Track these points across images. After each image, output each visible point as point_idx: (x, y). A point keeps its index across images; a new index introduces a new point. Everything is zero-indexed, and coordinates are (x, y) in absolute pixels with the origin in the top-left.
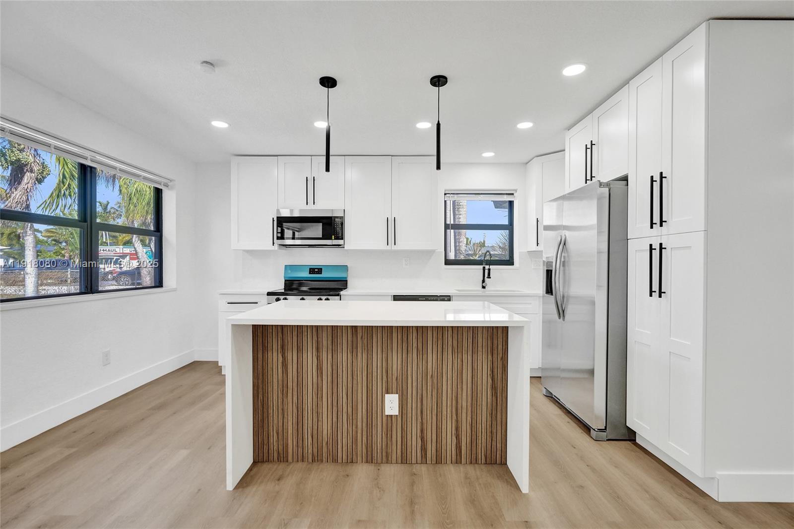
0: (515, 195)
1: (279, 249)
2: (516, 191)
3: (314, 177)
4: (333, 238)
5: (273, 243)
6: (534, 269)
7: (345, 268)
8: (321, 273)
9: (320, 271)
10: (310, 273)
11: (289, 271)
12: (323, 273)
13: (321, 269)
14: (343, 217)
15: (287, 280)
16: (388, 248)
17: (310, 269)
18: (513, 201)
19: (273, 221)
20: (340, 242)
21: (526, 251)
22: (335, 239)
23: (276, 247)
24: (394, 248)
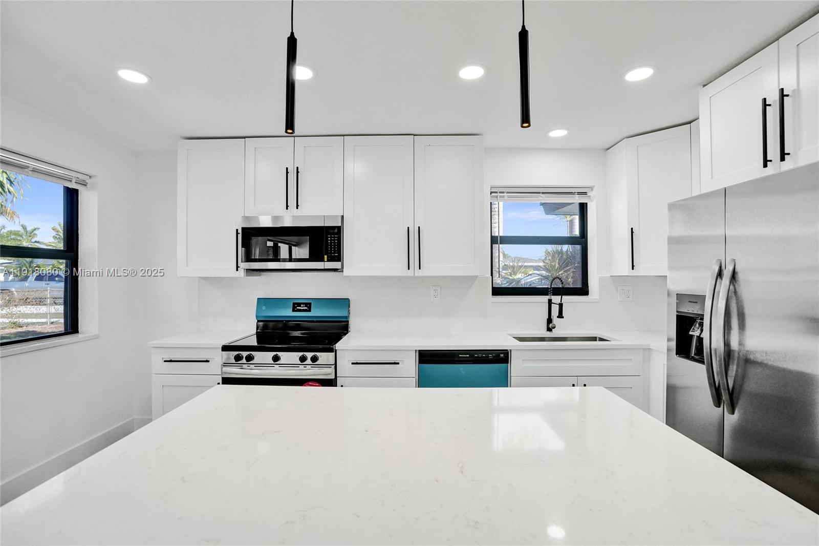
0: (588, 194)
1: (247, 275)
2: (592, 188)
3: (297, 168)
4: (326, 260)
5: (237, 267)
6: (620, 301)
7: (344, 303)
8: (310, 311)
9: (308, 306)
10: (294, 311)
11: (264, 308)
12: (312, 310)
13: (310, 304)
14: (340, 227)
15: (262, 321)
16: (410, 273)
17: (294, 304)
18: (587, 203)
19: (237, 233)
20: (336, 265)
21: (609, 276)
22: (328, 261)
23: (241, 272)
24: (419, 273)
